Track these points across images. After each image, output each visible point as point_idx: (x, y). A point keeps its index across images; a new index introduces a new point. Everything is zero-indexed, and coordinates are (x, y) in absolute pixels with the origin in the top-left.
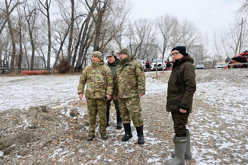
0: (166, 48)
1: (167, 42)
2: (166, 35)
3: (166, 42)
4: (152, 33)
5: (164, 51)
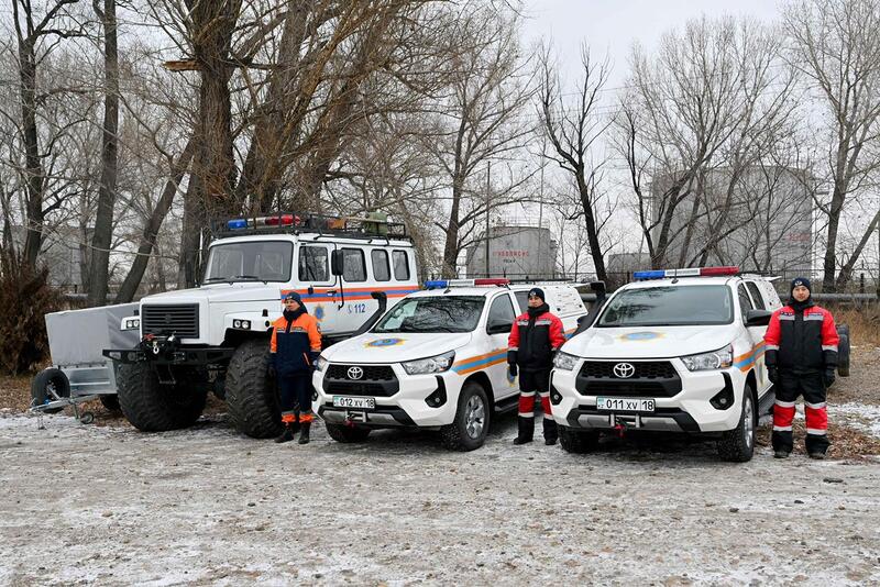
0: (853, 184)
1: (858, 146)
2: (851, 103)
3: (851, 144)
4: (766, 99)
5: (839, 196)
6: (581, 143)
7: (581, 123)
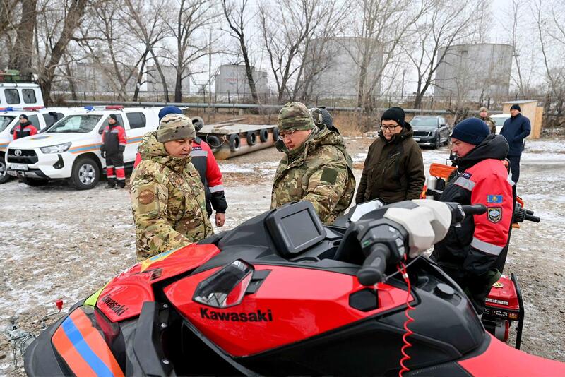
6: (242, 23)
7: (242, 12)
